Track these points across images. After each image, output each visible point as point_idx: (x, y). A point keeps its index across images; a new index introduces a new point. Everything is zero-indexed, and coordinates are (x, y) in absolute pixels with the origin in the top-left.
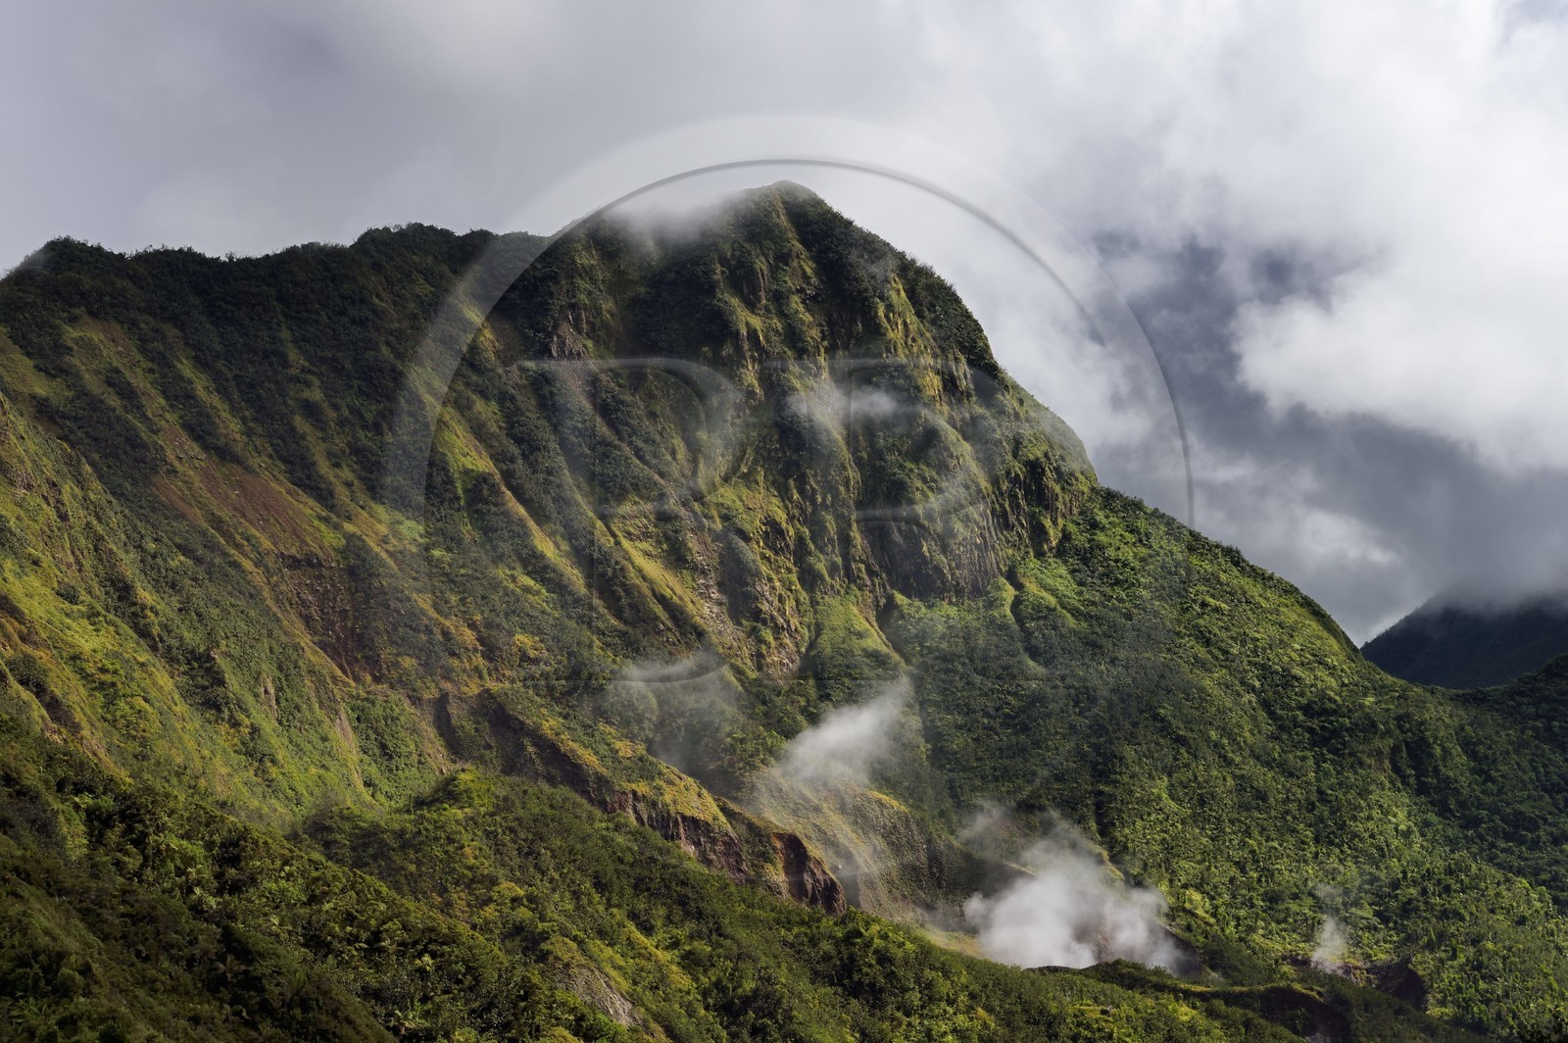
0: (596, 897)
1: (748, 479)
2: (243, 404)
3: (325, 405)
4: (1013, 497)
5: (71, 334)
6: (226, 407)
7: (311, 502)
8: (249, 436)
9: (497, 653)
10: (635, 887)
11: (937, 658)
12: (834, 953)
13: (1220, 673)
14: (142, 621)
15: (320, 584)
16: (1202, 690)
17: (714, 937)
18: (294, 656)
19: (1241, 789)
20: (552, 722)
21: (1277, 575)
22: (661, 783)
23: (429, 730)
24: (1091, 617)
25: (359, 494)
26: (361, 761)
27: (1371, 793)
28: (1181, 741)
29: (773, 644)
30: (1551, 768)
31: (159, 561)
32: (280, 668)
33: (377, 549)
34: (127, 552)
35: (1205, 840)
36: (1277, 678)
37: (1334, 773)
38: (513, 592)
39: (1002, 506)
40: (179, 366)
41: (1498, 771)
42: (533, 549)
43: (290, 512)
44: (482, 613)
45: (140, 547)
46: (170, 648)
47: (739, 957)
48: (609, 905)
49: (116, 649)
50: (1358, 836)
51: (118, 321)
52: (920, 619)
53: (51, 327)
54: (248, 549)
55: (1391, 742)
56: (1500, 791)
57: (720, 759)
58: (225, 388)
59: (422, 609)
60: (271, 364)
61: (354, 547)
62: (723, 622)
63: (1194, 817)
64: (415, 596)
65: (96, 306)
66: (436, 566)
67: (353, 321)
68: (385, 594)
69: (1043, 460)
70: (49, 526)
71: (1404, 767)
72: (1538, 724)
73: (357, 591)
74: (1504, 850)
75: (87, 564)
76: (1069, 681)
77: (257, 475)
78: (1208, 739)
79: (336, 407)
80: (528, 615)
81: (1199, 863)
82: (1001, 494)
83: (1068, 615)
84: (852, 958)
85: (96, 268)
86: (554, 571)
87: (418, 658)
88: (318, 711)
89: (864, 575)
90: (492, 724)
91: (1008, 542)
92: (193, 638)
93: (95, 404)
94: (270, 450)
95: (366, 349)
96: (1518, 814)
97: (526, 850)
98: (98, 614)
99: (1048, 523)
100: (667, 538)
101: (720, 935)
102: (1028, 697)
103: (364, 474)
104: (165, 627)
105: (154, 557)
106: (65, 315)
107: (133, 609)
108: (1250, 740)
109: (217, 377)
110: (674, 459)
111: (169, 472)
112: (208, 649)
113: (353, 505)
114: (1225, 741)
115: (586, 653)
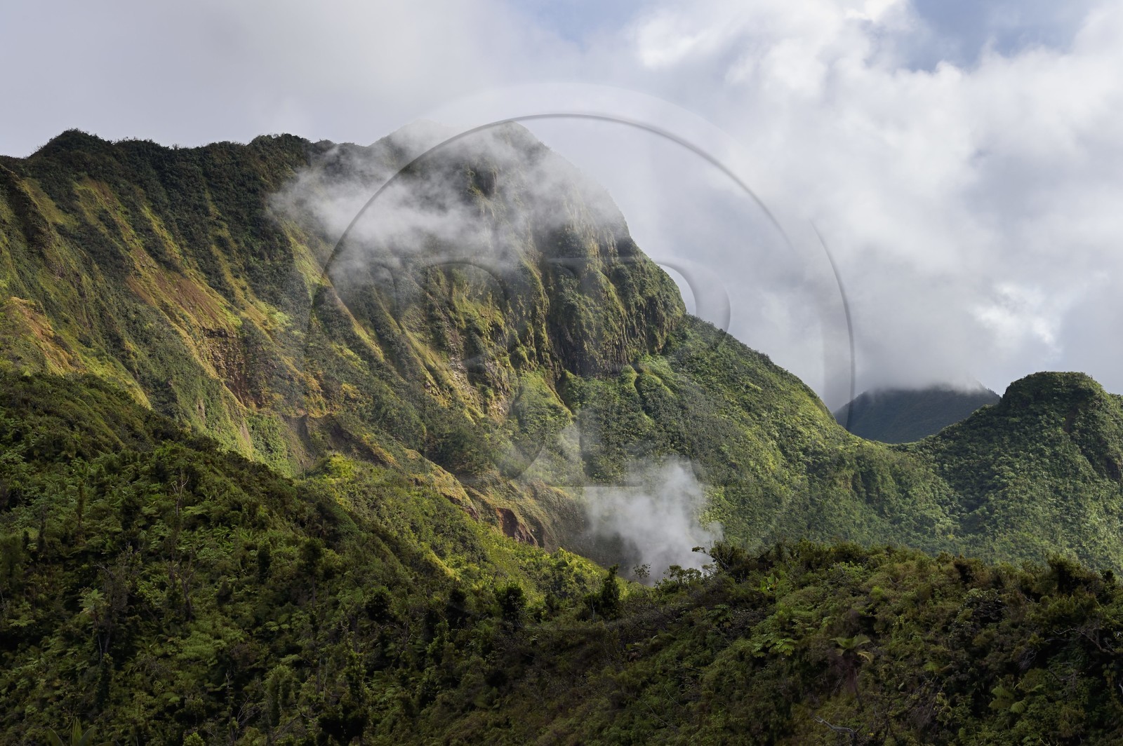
0: (413, 535)
1: (483, 300)
2: (181, 236)
3: (231, 240)
4: (638, 318)
5: (78, 188)
6: (171, 238)
7: (221, 297)
8: (184, 256)
9: (331, 394)
10: (435, 530)
11: (590, 411)
12: (551, 575)
13: (756, 428)
14: (128, 361)
15: (226, 347)
16: (745, 436)
17: (482, 561)
18: (217, 388)
19: (766, 496)
20: (369, 436)
21: (790, 372)
22: (432, 475)
23: (295, 436)
24: (682, 391)
25: (250, 295)
26: (254, 453)
27: (840, 501)
28: (734, 466)
29: (494, 398)
30: (942, 491)
31: (137, 325)
32: (208, 394)
33: (260, 328)
34: (119, 319)
35: (744, 524)
36: (788, 432)
37: (820, 488)
38: (341, 358)
39: (631, 323)
40: (143, 211)
41: (912, 491)
42: (353, 333)
43: (209, 303)
44: (323, 369)
45: (126, 316)
46: (144, 378)
47: (496, 574)
48: (420, 540)
49: (114, 376)
50: (833, 526)
51: (107, 181)
52: (581, 387)
53: (66, 183)
54: (183, 323)
55: (853, 472)
56: (914, 503)
57: (463, 463)
58: (170, 226)
59: (287, 366)
60: (198, 214)
61: (246, 326)
62: (464, 383)
63: (739, 510)
64: (283, 357)
65: (93, 172)
66: (295, 341)
67: (249, 191)
68: (265, 355)
69: (657, 297)
70: (74, 300)
71: (859, 487)
72: (936, 465)
73: (248, 352)
74: (914, 537)
75: (95, 324)
76: (668, 428)
77: (189, 280)
78: (748, 466)
79: (237, 242)
80: (350, 373)
81: (741, 537)
82: (632, 315)
83: (669, 389)
84: (561, 578)
85: (94, 149)
86: (366, 347)
87: (284, 394)
88: (229, 421)
89: (549, 360)
90: (333, 435)
91: (634, 344)
92: (157, 373)
93: (92, 231)
94: (197, 265)
95: (256, 208)
96: (924, 516)
97: (372, 505)
98: (103, 354)
99: (658, 334)
100: (433, 331)
101: (485, 561)
102: (644, 436)
103: (253, 283)
104: (141, 365)
105: (135, 323)
106: (75, 176)
107: (122, 353)
108: (773, 467)
109: (166, 219)
110: (439, 284)
111: (136, 274)
112: (168, 380)
113: (246, 301)
114: (758, 467)
115: (384, 397)
